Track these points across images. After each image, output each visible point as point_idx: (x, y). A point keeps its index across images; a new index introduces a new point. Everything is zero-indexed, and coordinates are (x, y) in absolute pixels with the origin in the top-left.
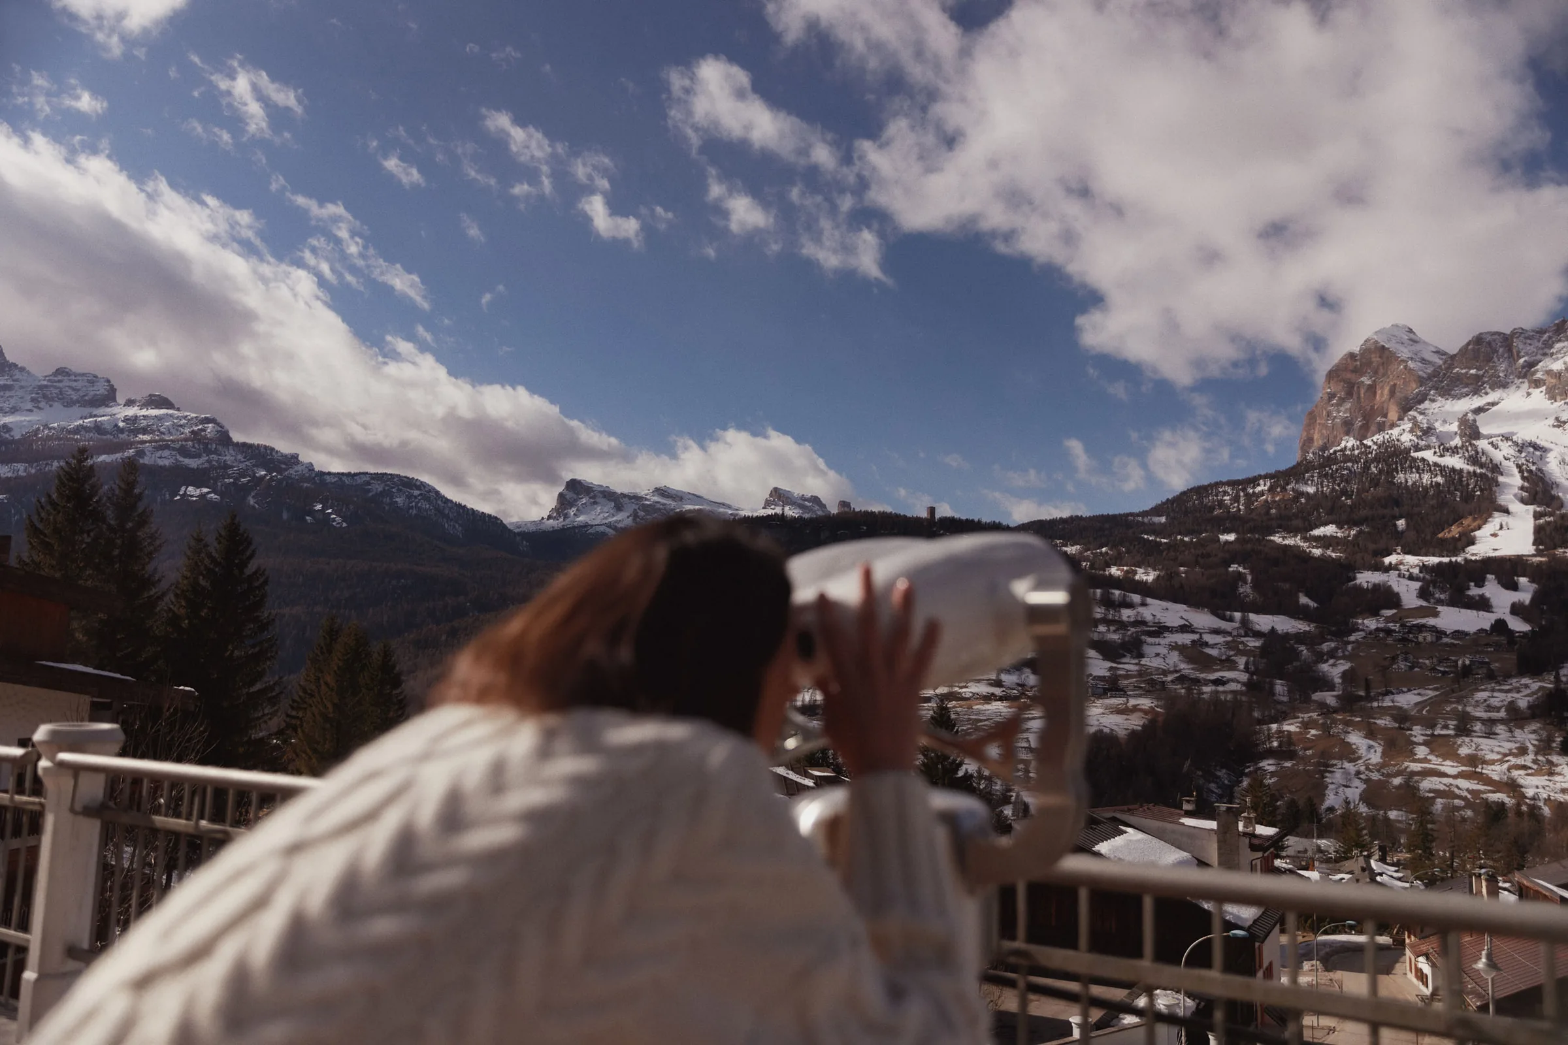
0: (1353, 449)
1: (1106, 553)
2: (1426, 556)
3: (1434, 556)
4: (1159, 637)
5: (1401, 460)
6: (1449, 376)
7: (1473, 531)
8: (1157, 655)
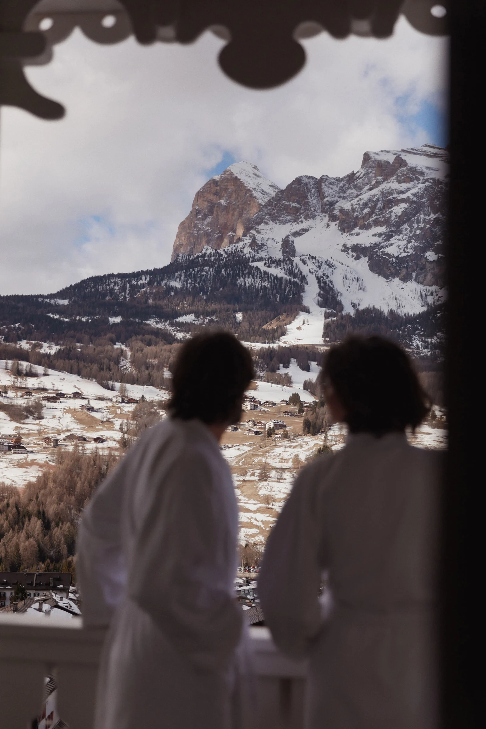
0: (210, 256)
1: (19, 328)
2: (254, 342)
3: (257, 342)
4: (56, 402)
5: (242, 267)
6: (278, 206)
7: (286, 325)
8: (54, 417)
